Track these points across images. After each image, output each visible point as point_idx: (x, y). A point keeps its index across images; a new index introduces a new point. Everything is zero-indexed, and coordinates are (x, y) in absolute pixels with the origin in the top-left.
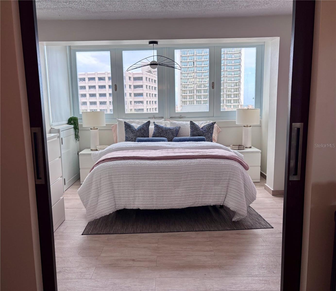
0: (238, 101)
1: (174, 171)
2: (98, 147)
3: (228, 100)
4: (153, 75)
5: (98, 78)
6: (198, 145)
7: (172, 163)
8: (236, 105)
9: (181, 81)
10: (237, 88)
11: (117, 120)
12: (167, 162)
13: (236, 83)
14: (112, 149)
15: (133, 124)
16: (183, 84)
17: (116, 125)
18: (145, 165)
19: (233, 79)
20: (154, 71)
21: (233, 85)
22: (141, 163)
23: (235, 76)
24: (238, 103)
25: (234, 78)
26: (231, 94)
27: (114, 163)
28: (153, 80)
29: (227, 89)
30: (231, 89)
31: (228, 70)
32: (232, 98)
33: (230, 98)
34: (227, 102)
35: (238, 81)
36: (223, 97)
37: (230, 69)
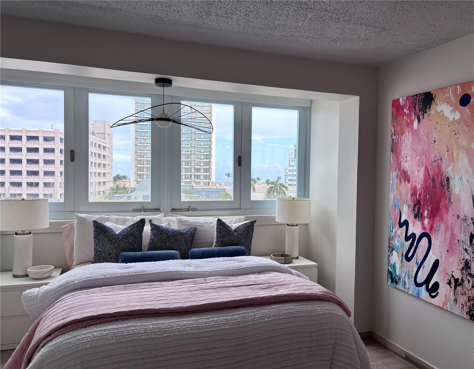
0: (208, 177)
1: (234, 339)
2: (31, 270)
3: (197, 175)
4: (96, 138)
5: (10, 136)
6: (241, 264)
7: (226, 320)
8: (207, 182)
9: (136, 148)
10: (206, 162)
11: (76, 216)
12: (216, 319)
13: (207, 155)
14: (72, 283)
15: (108, 224)
16: (139, 153)
17: (72, 225)
18: (171, 332)
19: (202, 151)
20: (98, 133)
21: (202, 157)
22: (159, 328)
23: (204, 147)
24: (209, 179)
25: (203, 149)
26: (200, 168)
27: (96, 334)
28: (97, 144)
29: (195, 162)
30: (200, 163)
31: (196, 139)
32: (201, 173)
33: (199, 172)
34: (196, 178)
35: (208, 154)
36: (191, 172)
37: (198, 138)
